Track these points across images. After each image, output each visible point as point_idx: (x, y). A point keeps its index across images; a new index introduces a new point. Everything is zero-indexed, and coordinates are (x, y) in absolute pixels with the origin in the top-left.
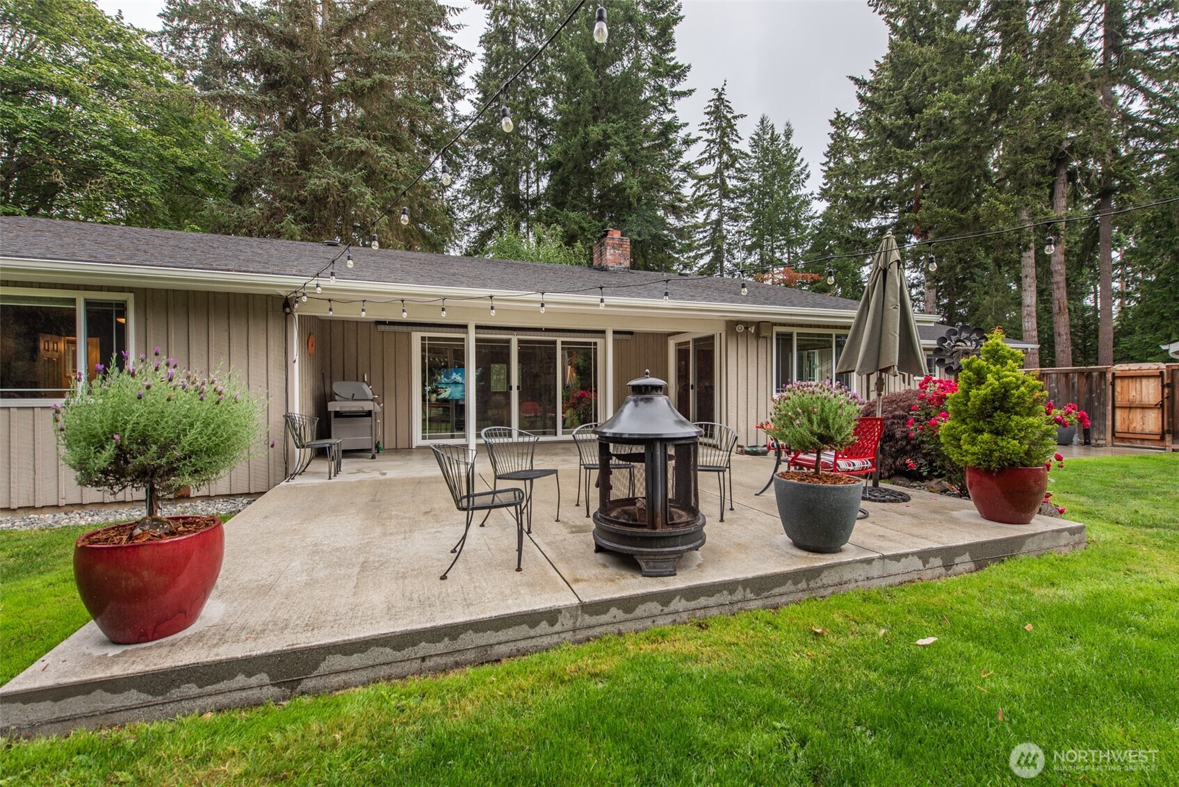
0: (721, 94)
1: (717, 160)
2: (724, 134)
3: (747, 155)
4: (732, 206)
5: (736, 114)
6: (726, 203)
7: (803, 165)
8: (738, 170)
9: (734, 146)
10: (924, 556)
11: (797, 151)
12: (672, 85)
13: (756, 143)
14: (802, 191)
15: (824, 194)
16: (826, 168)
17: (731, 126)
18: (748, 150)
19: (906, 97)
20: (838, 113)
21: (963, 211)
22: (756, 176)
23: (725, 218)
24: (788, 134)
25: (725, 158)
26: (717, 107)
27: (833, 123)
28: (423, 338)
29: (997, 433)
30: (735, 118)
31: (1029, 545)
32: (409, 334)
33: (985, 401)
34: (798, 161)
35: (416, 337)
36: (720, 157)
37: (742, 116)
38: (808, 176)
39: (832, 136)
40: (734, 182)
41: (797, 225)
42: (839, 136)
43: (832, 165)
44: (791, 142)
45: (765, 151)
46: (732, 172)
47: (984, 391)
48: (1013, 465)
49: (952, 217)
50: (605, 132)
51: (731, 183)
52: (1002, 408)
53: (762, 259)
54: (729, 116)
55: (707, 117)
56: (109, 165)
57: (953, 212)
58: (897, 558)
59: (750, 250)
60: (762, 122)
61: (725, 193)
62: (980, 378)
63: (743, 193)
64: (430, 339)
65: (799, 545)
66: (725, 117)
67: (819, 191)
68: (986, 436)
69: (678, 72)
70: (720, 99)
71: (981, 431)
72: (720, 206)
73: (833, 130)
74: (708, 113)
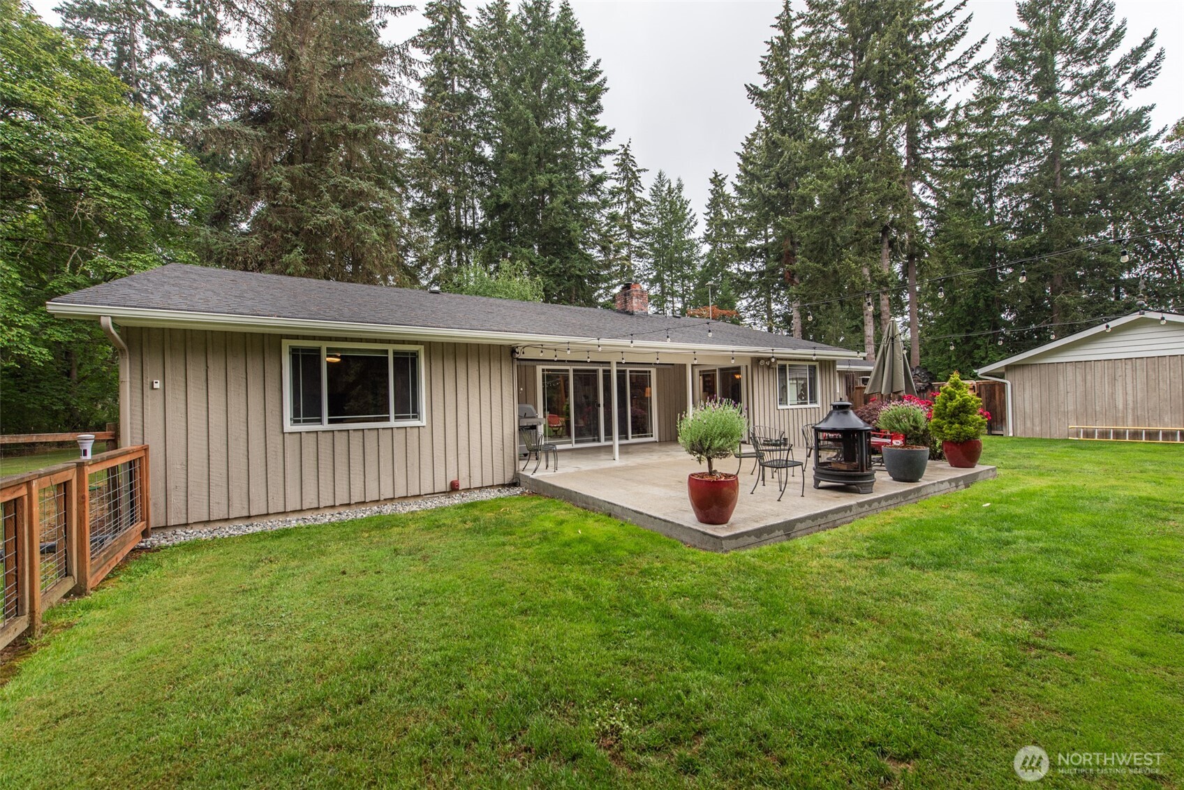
0: (626, 150)
1: (625, 205)
2: (630, 185)
3: (649, 203)
4: (637, 244)
5: (639, 168)
6: (633, 242)
7: (692, 214)
8: (642, 215)
9: (638, 194)
10: (950, 481)
11: (687, 202)
12: (599, 144)
13: (656, 193)
14: (692, 236)
15: (707, 238)
16: (708, 218)
17: (636, 178)
18: (648, 198)
19: (778, 174)
20: (716, 173)
21: (825, 264)
22: (656, 221)
23: (633, 255)
24: (680, 187)
25: (631, 204)
26: (623, 160)
27: (712, 181)
28: (543, 370)
29: (961, 423)
30: (638, 171)
31: (980, 477)
32: (534, 368)
33: (956, 408)
34: (687, 211)
35: (539, 368)
36: (628, 202)
37: (645, 170)
38: (696, 224)
39: (712, 191)
40: (639, 225)
41: (689, 264)
42: (717, 192)
43: (712, 215)
44: (683, 194)
45: (663, 201)
46: (637, 217)
47: (954, 403)
48: (969, 438)
49: (819, 270)
50: (550, 181)
51: (637, 226)
52: (963, 412)
53: (663, 292)
54: (634, 169)
55: (616, 168)
56: (97, 188)
57: (819, 266)
58: (942, 482)
59: (652, 283)
60: (660, 177)
61: (632, 234)
62: (951, 397)
63: (645, 234)
64: (548, 370)
65: (895, 479)
66: (631, 170)
67: (702, 236)
68: (957, 425)
69: (604, 135)
70: (626, 154)
71: (953, 423)
72: (629, 245)
73: (712, 187)
74: (617, 165)
